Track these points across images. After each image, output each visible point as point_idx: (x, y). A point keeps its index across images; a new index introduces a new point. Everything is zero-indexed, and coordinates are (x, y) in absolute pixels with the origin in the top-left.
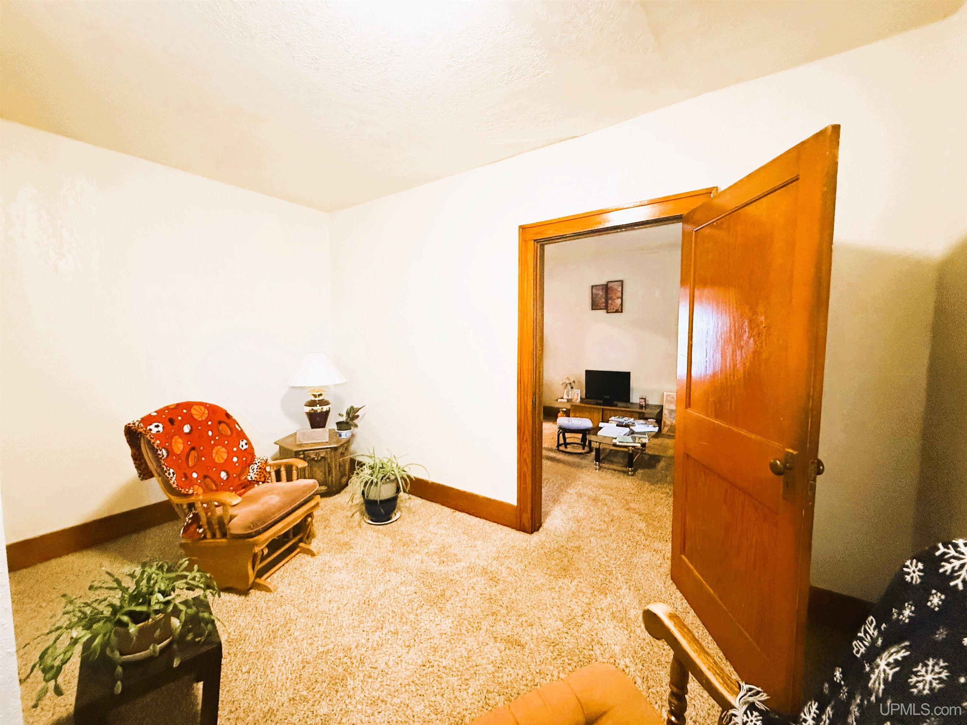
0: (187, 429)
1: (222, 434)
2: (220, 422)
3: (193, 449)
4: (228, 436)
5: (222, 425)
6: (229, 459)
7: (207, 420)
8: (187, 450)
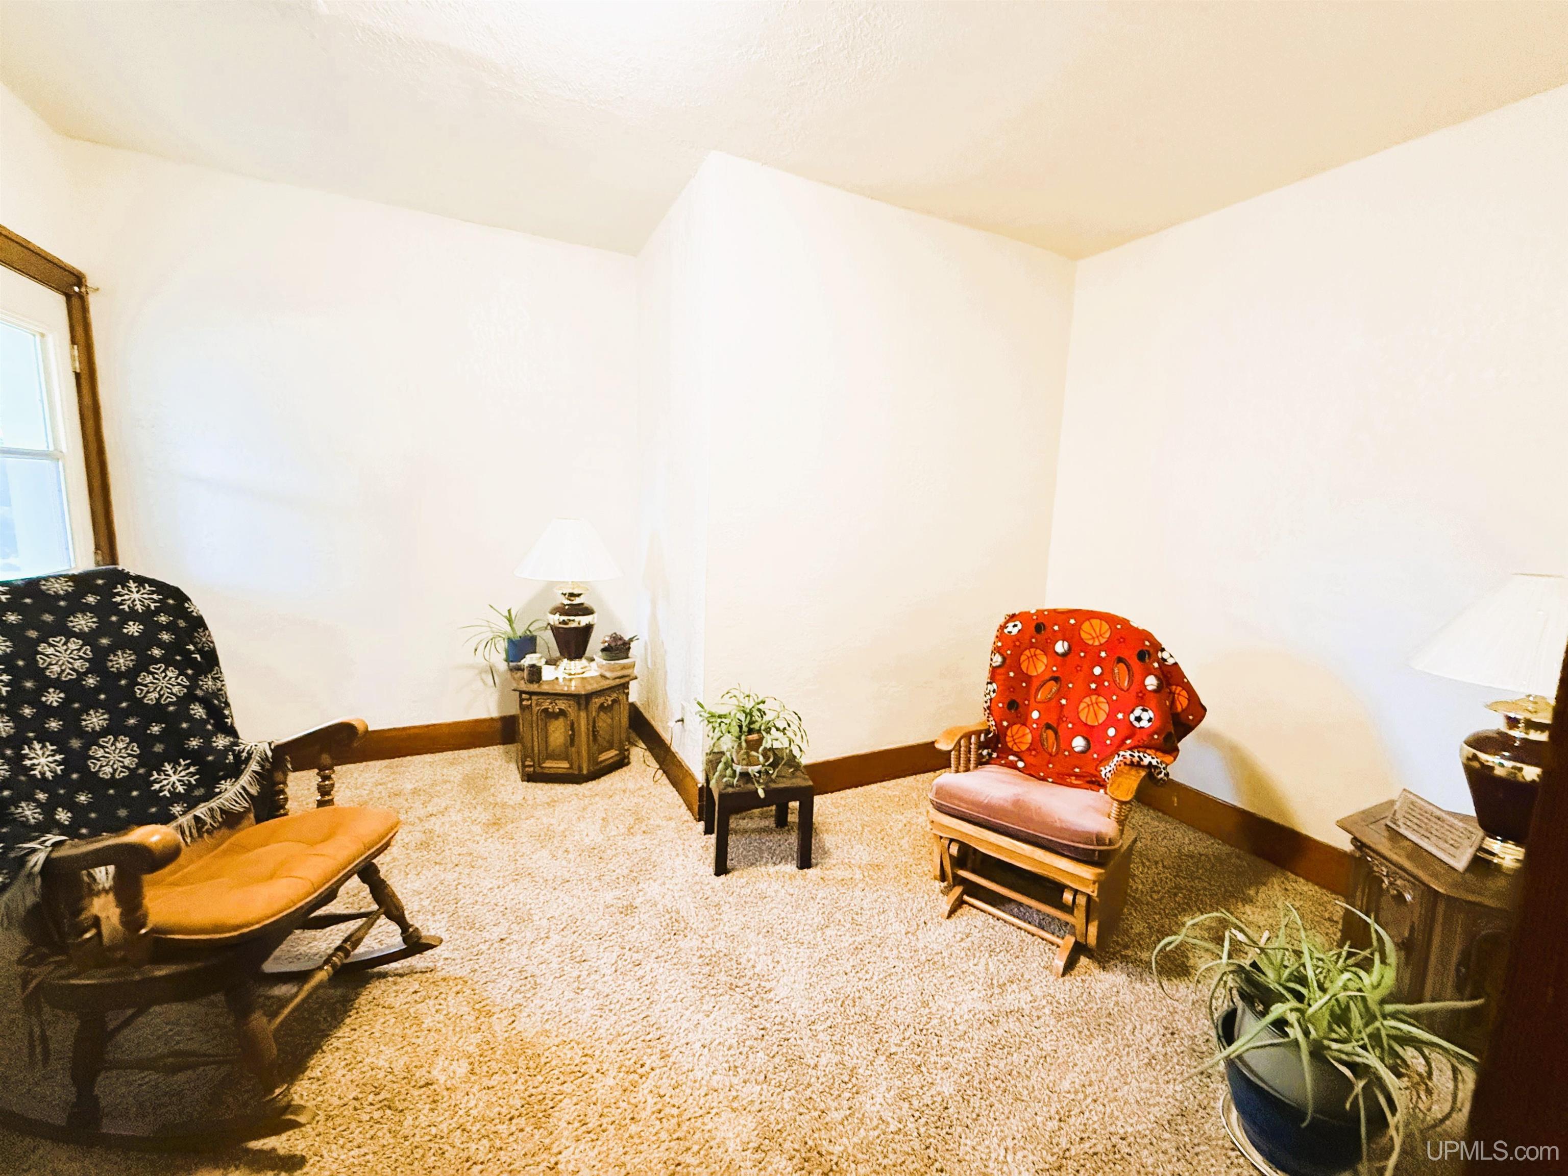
0: (1060, 647)
1: (1114, 681)
2: (1120, 660)
3: (1056, 679)
4: (1122, 690)
5: (1122, 665)
6: (1105, 726)
7: (1101, 647)
8: (1047, 677)
